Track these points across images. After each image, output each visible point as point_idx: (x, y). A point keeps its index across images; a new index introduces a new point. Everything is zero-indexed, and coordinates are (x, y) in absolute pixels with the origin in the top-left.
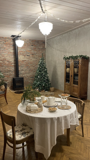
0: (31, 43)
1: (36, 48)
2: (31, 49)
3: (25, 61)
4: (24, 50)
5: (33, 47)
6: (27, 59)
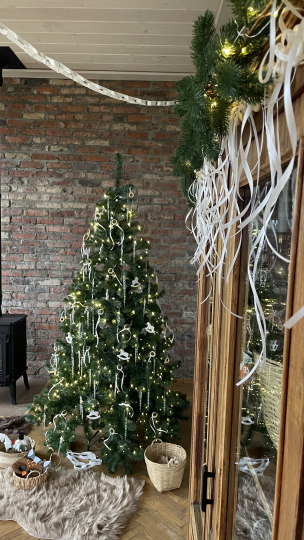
0: (108, 105)
1: (144, 136)
2: (106, 143)
3: (70, 214)
4: (66, 149)
5: (127, 126)
6: (83, 206)
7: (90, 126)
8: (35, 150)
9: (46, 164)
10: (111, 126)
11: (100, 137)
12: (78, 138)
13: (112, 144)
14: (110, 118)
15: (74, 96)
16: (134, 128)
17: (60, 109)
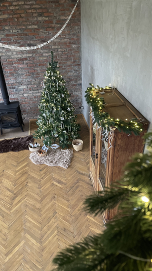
0: (35, 9)
1: (52, 22)
2: (36, 27)
3: (26, 59)
4: (19, 31)
5: (44, 18)
6: (31, 55)
7: (28, 19)
8: (7, 32)
9: (12, 38)
10: (37, 19)
11: (33, 24)
12: (24, 25)
13: (38, 27)
14: (36, 15)
15: (19, 5)
16: (47, 19)
17: (14, 12)
